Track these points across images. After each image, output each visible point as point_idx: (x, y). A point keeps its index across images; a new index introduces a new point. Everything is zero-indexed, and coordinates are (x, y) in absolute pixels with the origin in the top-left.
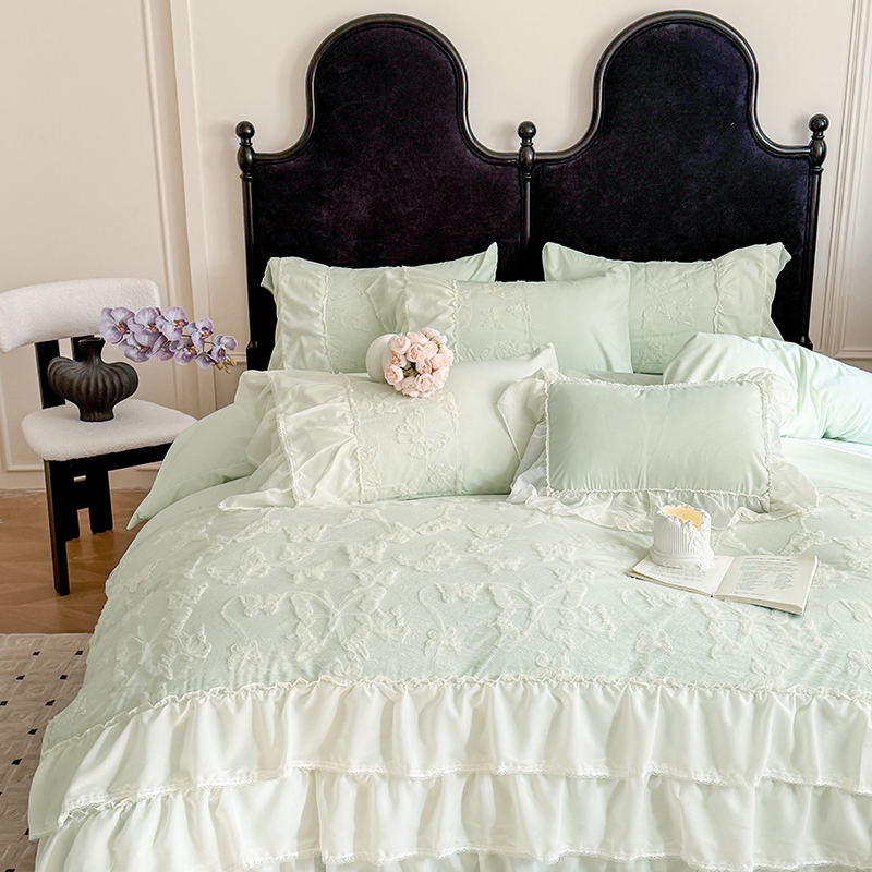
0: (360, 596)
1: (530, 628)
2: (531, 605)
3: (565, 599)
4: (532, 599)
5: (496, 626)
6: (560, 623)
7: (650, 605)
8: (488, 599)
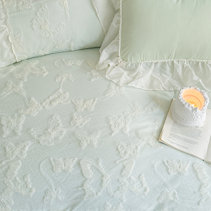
0: (6, 167)
1: (102, 191)
2: (103, 176)
3: (122, 172)
4: (104, 172)
5: (83, 189)
6: (119, 187)
7: (169, 174)
8: (79, 171)
